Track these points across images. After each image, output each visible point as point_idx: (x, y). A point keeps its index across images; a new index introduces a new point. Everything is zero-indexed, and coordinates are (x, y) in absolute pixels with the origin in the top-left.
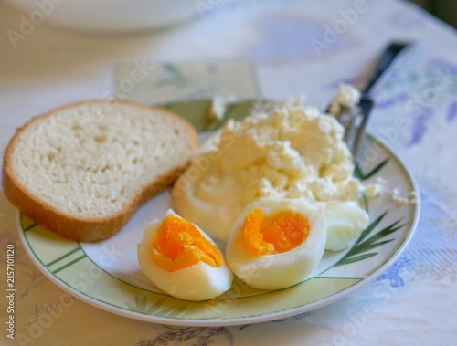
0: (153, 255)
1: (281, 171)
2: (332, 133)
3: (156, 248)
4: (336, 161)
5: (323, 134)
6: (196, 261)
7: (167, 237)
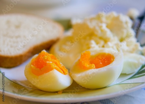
0: (31, 67)
1: (101, 38)
2: (126, 23)
3: (33, 65)
4: (128, 36)
5: (121, 22)
6: (52, 69)
7: (40, 60)
